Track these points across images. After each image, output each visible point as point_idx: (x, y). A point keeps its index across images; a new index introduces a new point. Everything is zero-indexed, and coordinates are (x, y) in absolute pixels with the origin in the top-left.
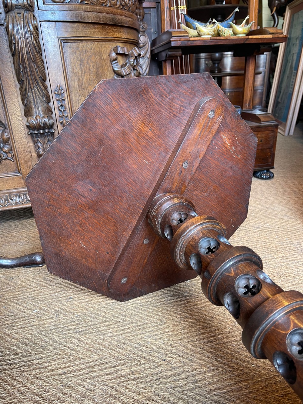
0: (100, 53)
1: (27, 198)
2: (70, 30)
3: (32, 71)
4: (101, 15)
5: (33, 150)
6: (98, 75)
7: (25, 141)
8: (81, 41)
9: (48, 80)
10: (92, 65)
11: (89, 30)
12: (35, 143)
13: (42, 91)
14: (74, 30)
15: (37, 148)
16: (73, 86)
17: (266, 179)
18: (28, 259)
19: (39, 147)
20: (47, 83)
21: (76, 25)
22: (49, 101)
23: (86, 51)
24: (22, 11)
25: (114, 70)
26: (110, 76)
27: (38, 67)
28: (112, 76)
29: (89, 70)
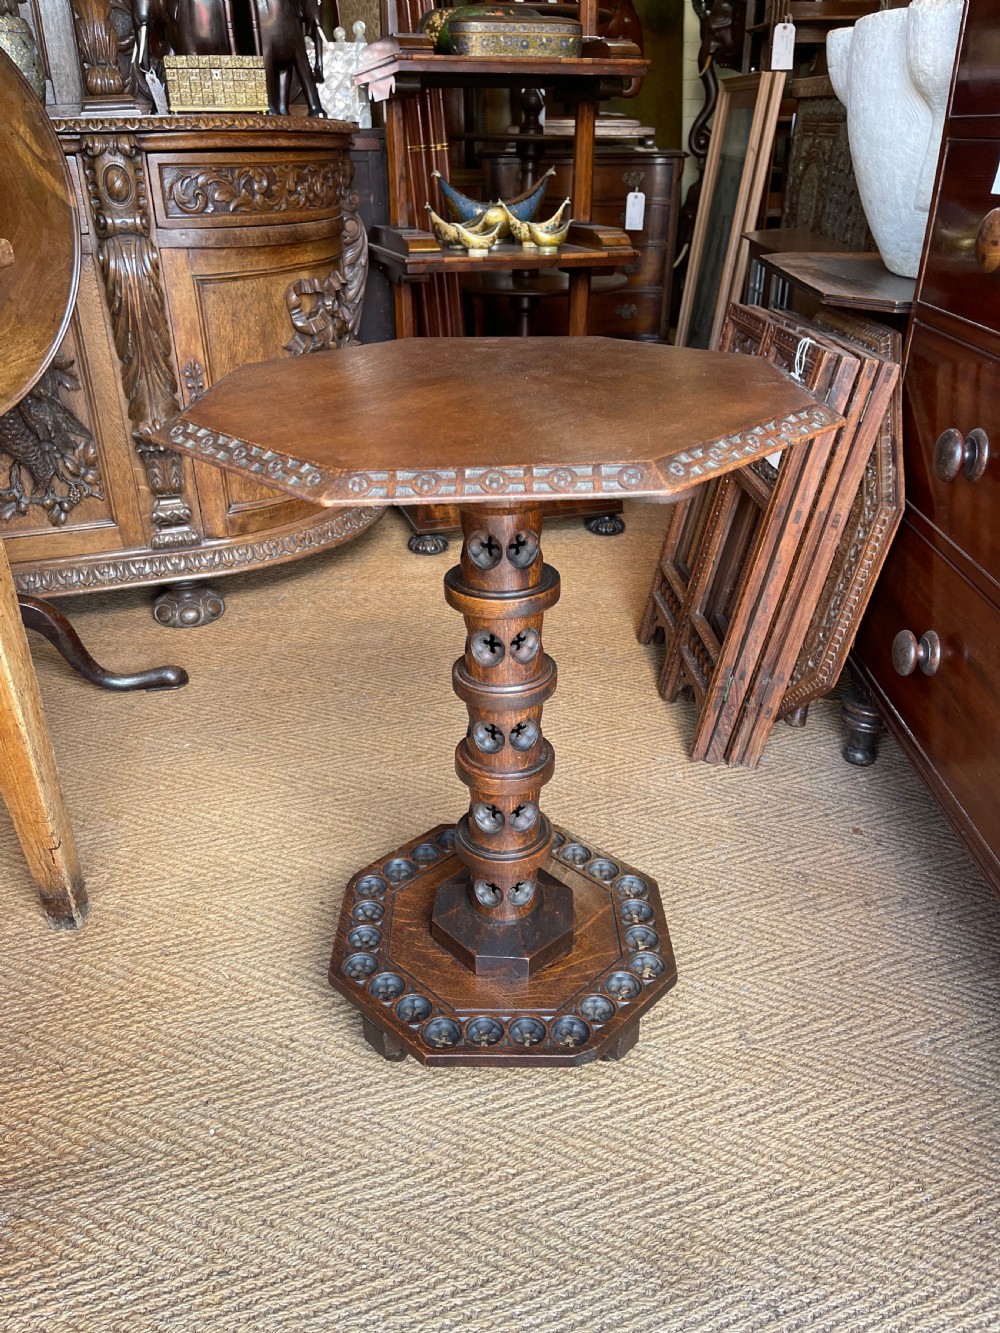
0: (268, 296)
1: (130, 570)
2: (214, 261)
3: (149, 344)
4: (270, 230)
5: (142, 480)
6: (265, 337)
7: (127, 461)
8: (235, 279)
9: (173, 352)
10: (253, 319)
11: (249, 258)
12: (147, 467)
13: (164, 373)
14: (222, 262)
15: (149, 478)
16: (218, 360)
17: (607, 534)
18: (154, 677)
19: (156, 476)
20: (173, 358)
21: (224, 252)
22: (175, 390)
23: (244, 296)
24: (133, 238)
25: (295, 326)
26: (286, 337)
27: (160, 335)
28: (291, 335)
29: (249, 329)
